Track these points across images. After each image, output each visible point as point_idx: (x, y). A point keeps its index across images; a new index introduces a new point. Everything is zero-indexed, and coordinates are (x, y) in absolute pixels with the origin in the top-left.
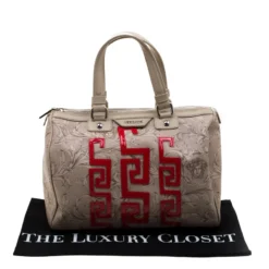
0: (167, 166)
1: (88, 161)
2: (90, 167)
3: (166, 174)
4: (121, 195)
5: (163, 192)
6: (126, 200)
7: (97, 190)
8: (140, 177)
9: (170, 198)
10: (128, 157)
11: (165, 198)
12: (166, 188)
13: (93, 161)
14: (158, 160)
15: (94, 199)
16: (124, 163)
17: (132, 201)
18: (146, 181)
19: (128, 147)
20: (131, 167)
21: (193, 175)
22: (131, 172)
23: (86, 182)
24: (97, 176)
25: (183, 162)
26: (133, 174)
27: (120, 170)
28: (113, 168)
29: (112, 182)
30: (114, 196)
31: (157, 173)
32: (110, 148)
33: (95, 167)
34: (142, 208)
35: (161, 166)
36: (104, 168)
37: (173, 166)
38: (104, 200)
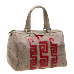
1: (29, 46)
2: (30, 48)
3: (53, 49)
6: (42, 59)
7: (33, 56)
10: (41, 44)
11: (53, 57)
12: (53, 54)
14: (50, 45)
15: (32, 59)
17: (43, 59)
19: (41, 41)
20: (42, 48)
21: (61, 49)
23: (29, 53)
24: (32, 51)
25: (58, 45)
27: (39, 49)
28: (37, 48)
29: (37, 53)
30: (38, 58)
31: (50, 49)
32: (36, 42)
33: (32, 48)
34: (46, 61)
35: (51, 47)
36: (35, 48)
37: (55, 47)
38: (35, 59)
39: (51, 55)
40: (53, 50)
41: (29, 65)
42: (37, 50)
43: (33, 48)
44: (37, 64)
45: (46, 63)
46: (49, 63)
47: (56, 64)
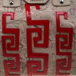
0: (62, 33)
2: (3, 35)
3: (61, 40)
4: (26, 56)
5: (58, 53)
6: (31, 59)
8: (41, 42)
9: (64, 57)
10: (33, 27)
11: (59, 57)
12: (61, 51)
13: (5, 30)
14: (55, 29)
15: (6, 58)
16: (29, 32)
18: (46, 45)
19: (32, 19)
20: (34, 35)
22: (35, 38)
24: (8, 41)
26: (36, 39)
27: (26, 37)
28: (21, 35)
29: (20, 46)
30: (21, 56)
31: (55, 39)
32: (18, 20)
33: (6, 35)
34: (42, 64)
35: (58, 33)
36: (14, 35)
37: (68, 34)
38: (14, 58)
39: (55, 53)
40: (62, 42)
41: (3, 71)
42: (20, 39)
43: (11, 35)
44: (21, 69)
45: (43, 68)
46: (49, 69)
47: (68, 72)
